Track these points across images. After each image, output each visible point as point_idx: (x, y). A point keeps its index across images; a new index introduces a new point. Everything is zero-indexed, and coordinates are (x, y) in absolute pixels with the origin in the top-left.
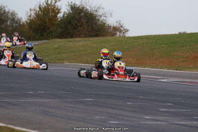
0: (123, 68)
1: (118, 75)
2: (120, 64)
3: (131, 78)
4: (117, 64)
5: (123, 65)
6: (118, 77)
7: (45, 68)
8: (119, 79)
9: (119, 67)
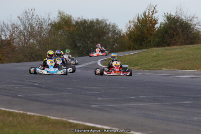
2: (117, 63)
3: (125, 73)
4: (114, 63)
6: (115, 73)
7: (72, 71)
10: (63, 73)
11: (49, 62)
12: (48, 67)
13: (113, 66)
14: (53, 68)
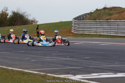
0: (60, 39)
1: (58, 42)
2: (59, 37)
3: (65, 44)
4: (57, 37)
5: (60, 37)
6: (58, 43)
8: (59, 45)
9: (58, 39)
10: (52, 45)
11: (42, 38)
12: (42, 41)
13: (57, 39)
14: (45, 42)
